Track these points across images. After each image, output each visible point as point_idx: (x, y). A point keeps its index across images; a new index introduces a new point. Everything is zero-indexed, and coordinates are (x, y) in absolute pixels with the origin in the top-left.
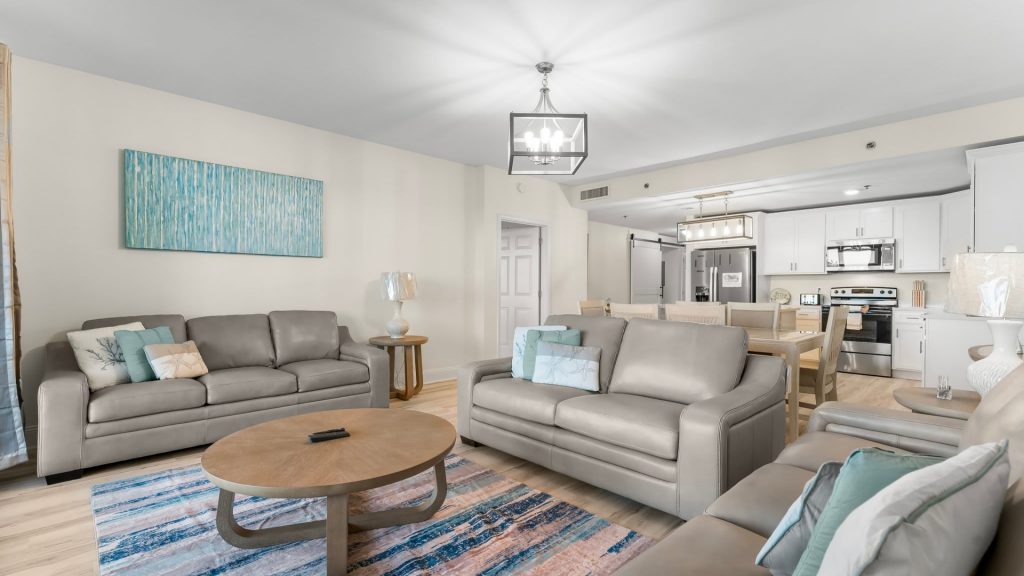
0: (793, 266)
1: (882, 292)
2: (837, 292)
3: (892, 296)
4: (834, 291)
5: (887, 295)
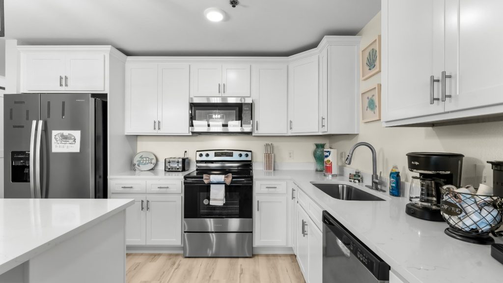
0: (158, 125)
1: (241, 155)
2: (201, 155)
3: (249, 158)
4: (198, 153)
5: (244, 159)
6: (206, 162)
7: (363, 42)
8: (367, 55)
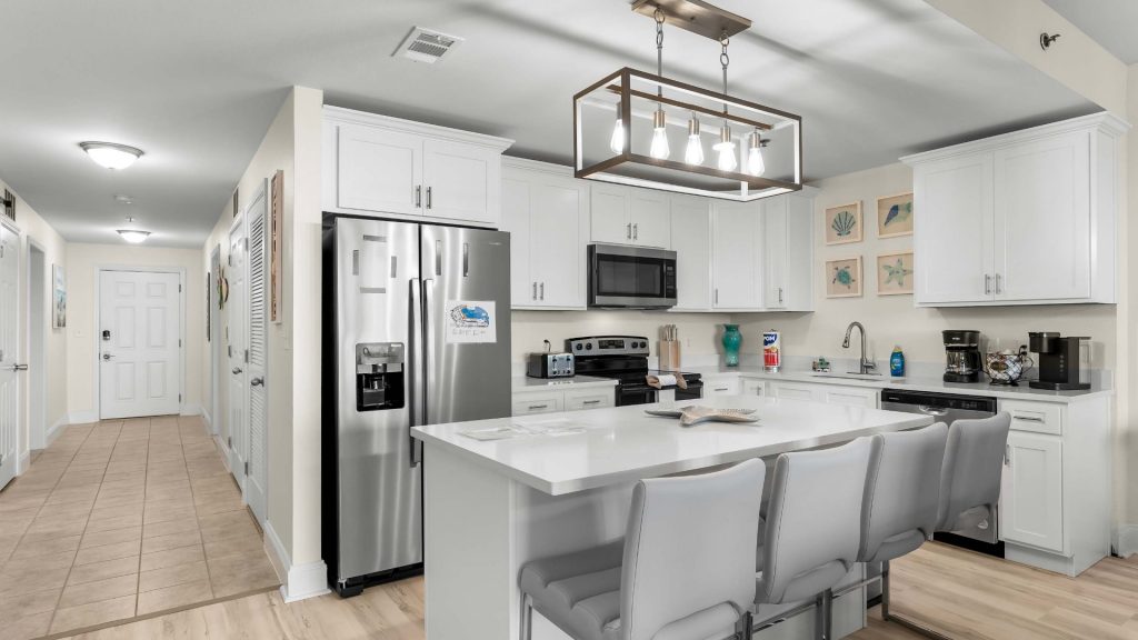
0: (539, 290)
1: (636, 346)
2: (580, 346)
3: (645, 351)
4: (574, 344)
5: (638, 351)
6: (589, 359)
8: (834, 216)
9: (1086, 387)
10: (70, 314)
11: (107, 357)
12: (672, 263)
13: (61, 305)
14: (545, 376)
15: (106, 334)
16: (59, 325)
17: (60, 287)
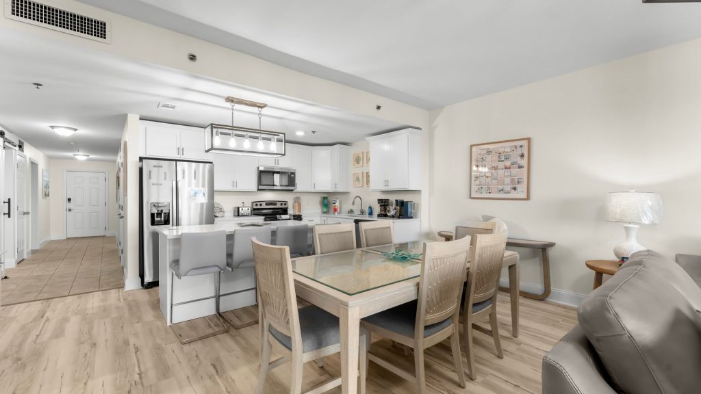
0: (235, 184)
1: (282, 204)
2: (257, 205)
3: (286, 207)
4: (254, 204)
5: (283, 206)
6: (259, 209)
7: (352, 151)
8: (355, 157)
9: (411, 218)
10: (51, 191)
11: (70, 210)
12: (294, 173)
13: (47, 187)
14: (238, 215)
15: (69, 200)
16: (45, 195)
17: (46, 179)
